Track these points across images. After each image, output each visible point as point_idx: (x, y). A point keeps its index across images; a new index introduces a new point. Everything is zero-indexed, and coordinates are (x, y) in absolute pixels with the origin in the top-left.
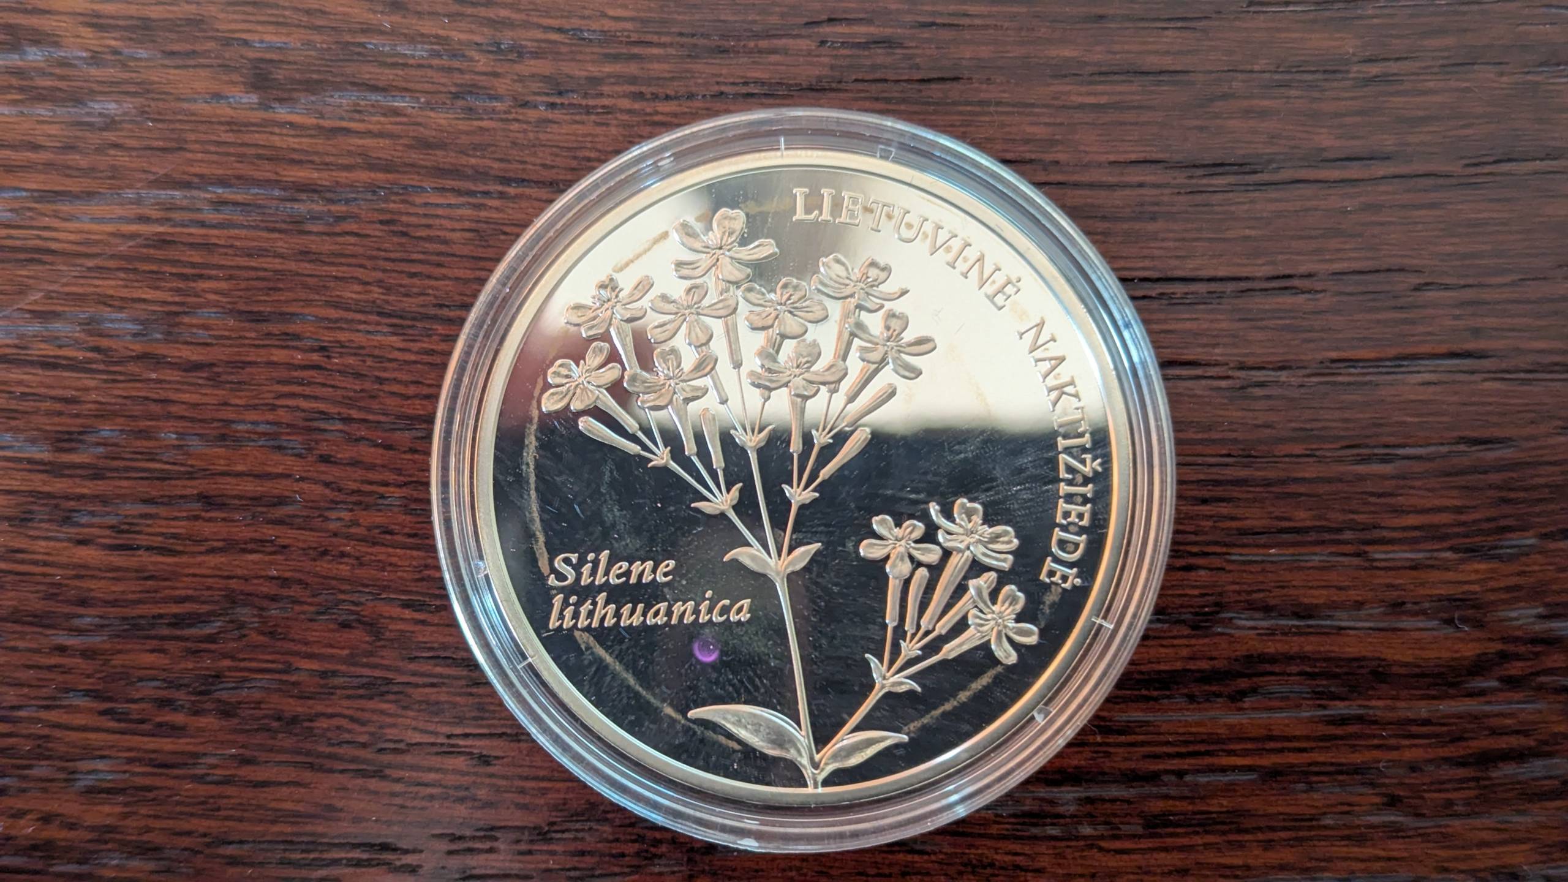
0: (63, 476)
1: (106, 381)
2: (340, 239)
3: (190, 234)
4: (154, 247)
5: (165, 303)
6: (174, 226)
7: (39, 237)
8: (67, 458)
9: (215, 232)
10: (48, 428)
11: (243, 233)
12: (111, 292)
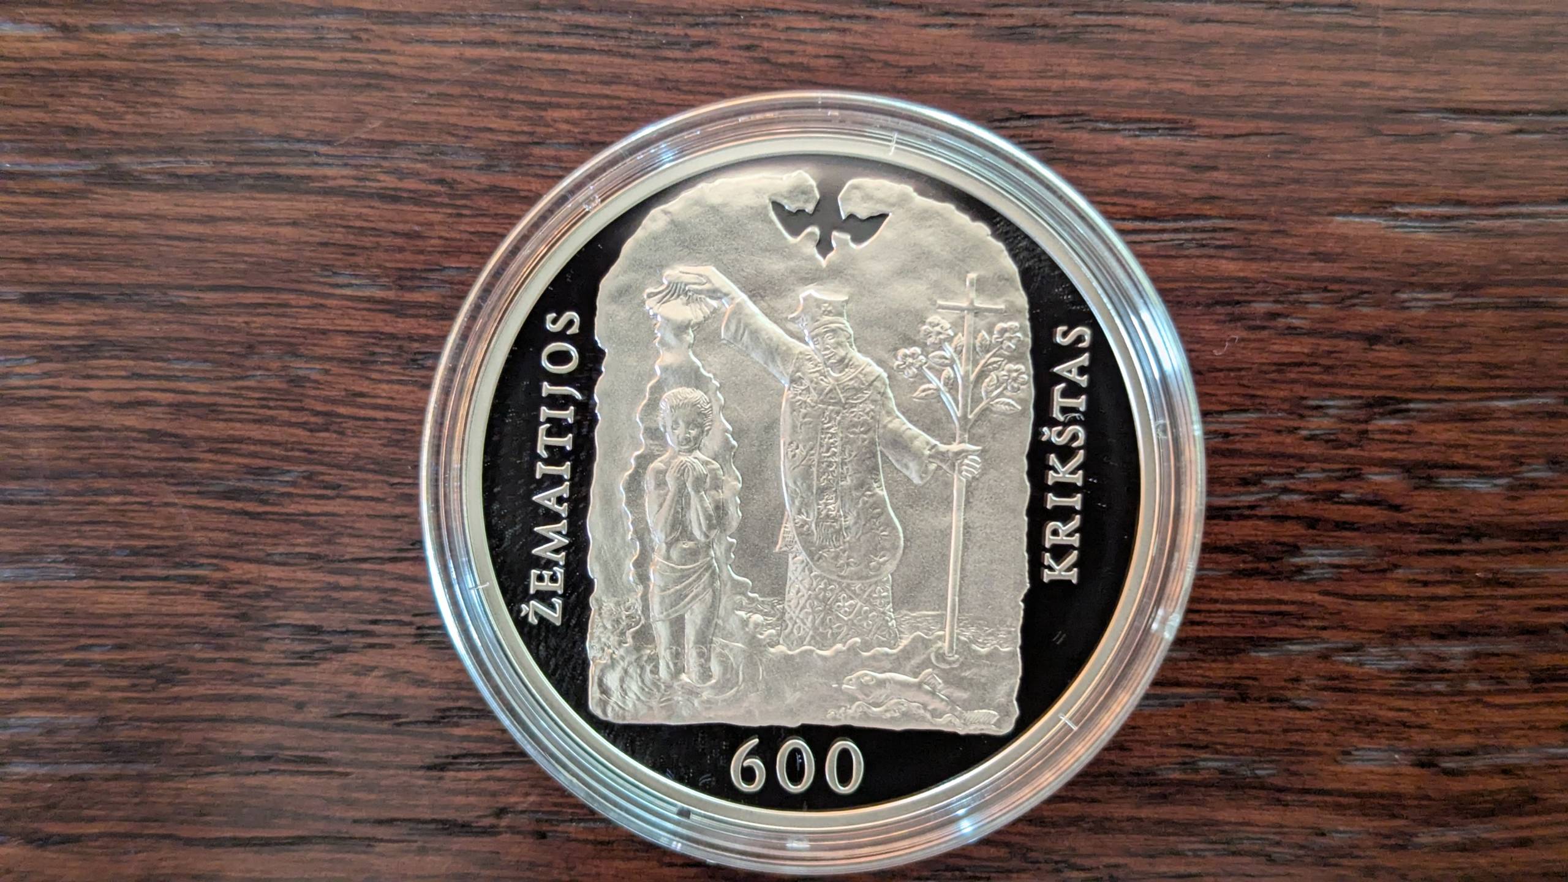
0: (406, 316)
1: (450, 215)
2: (697, 66)
3: (538, 59)
4: (499, 72)
5: (513, 132)
6: (520, 51)
7: (378, 61)
8: (409, 296)
9: (565, 57)
10: (388, 265)
11: (596, 58)
12: (453, 120)
